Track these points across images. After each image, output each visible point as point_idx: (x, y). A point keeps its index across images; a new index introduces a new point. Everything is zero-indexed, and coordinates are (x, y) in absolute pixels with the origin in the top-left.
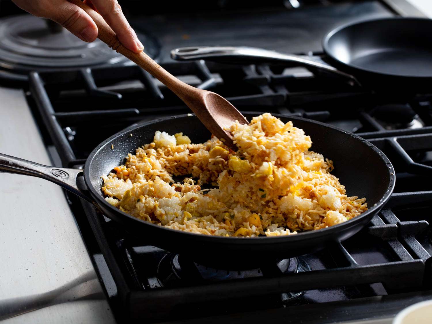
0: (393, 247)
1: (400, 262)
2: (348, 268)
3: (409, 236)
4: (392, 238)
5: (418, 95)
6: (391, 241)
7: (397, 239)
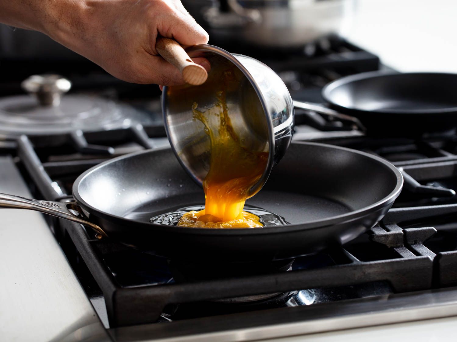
0: (399, 252)
1: (402, 259)
2: (350, 264)
3: (416, 243)
4: (398, 245)
5: (426, 136)
6: (398, 247)
7: (403, 246)
